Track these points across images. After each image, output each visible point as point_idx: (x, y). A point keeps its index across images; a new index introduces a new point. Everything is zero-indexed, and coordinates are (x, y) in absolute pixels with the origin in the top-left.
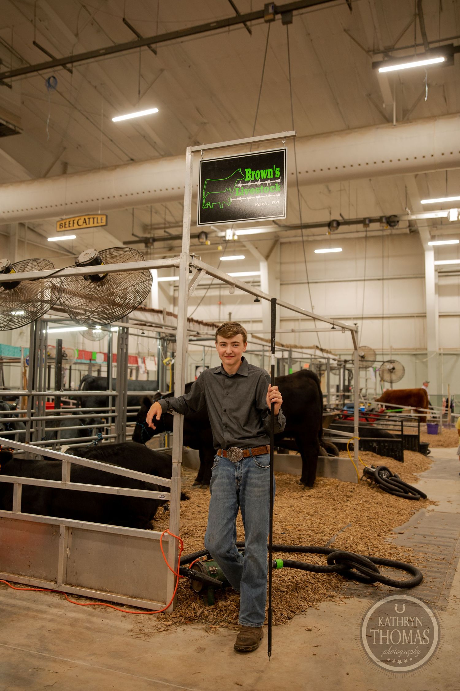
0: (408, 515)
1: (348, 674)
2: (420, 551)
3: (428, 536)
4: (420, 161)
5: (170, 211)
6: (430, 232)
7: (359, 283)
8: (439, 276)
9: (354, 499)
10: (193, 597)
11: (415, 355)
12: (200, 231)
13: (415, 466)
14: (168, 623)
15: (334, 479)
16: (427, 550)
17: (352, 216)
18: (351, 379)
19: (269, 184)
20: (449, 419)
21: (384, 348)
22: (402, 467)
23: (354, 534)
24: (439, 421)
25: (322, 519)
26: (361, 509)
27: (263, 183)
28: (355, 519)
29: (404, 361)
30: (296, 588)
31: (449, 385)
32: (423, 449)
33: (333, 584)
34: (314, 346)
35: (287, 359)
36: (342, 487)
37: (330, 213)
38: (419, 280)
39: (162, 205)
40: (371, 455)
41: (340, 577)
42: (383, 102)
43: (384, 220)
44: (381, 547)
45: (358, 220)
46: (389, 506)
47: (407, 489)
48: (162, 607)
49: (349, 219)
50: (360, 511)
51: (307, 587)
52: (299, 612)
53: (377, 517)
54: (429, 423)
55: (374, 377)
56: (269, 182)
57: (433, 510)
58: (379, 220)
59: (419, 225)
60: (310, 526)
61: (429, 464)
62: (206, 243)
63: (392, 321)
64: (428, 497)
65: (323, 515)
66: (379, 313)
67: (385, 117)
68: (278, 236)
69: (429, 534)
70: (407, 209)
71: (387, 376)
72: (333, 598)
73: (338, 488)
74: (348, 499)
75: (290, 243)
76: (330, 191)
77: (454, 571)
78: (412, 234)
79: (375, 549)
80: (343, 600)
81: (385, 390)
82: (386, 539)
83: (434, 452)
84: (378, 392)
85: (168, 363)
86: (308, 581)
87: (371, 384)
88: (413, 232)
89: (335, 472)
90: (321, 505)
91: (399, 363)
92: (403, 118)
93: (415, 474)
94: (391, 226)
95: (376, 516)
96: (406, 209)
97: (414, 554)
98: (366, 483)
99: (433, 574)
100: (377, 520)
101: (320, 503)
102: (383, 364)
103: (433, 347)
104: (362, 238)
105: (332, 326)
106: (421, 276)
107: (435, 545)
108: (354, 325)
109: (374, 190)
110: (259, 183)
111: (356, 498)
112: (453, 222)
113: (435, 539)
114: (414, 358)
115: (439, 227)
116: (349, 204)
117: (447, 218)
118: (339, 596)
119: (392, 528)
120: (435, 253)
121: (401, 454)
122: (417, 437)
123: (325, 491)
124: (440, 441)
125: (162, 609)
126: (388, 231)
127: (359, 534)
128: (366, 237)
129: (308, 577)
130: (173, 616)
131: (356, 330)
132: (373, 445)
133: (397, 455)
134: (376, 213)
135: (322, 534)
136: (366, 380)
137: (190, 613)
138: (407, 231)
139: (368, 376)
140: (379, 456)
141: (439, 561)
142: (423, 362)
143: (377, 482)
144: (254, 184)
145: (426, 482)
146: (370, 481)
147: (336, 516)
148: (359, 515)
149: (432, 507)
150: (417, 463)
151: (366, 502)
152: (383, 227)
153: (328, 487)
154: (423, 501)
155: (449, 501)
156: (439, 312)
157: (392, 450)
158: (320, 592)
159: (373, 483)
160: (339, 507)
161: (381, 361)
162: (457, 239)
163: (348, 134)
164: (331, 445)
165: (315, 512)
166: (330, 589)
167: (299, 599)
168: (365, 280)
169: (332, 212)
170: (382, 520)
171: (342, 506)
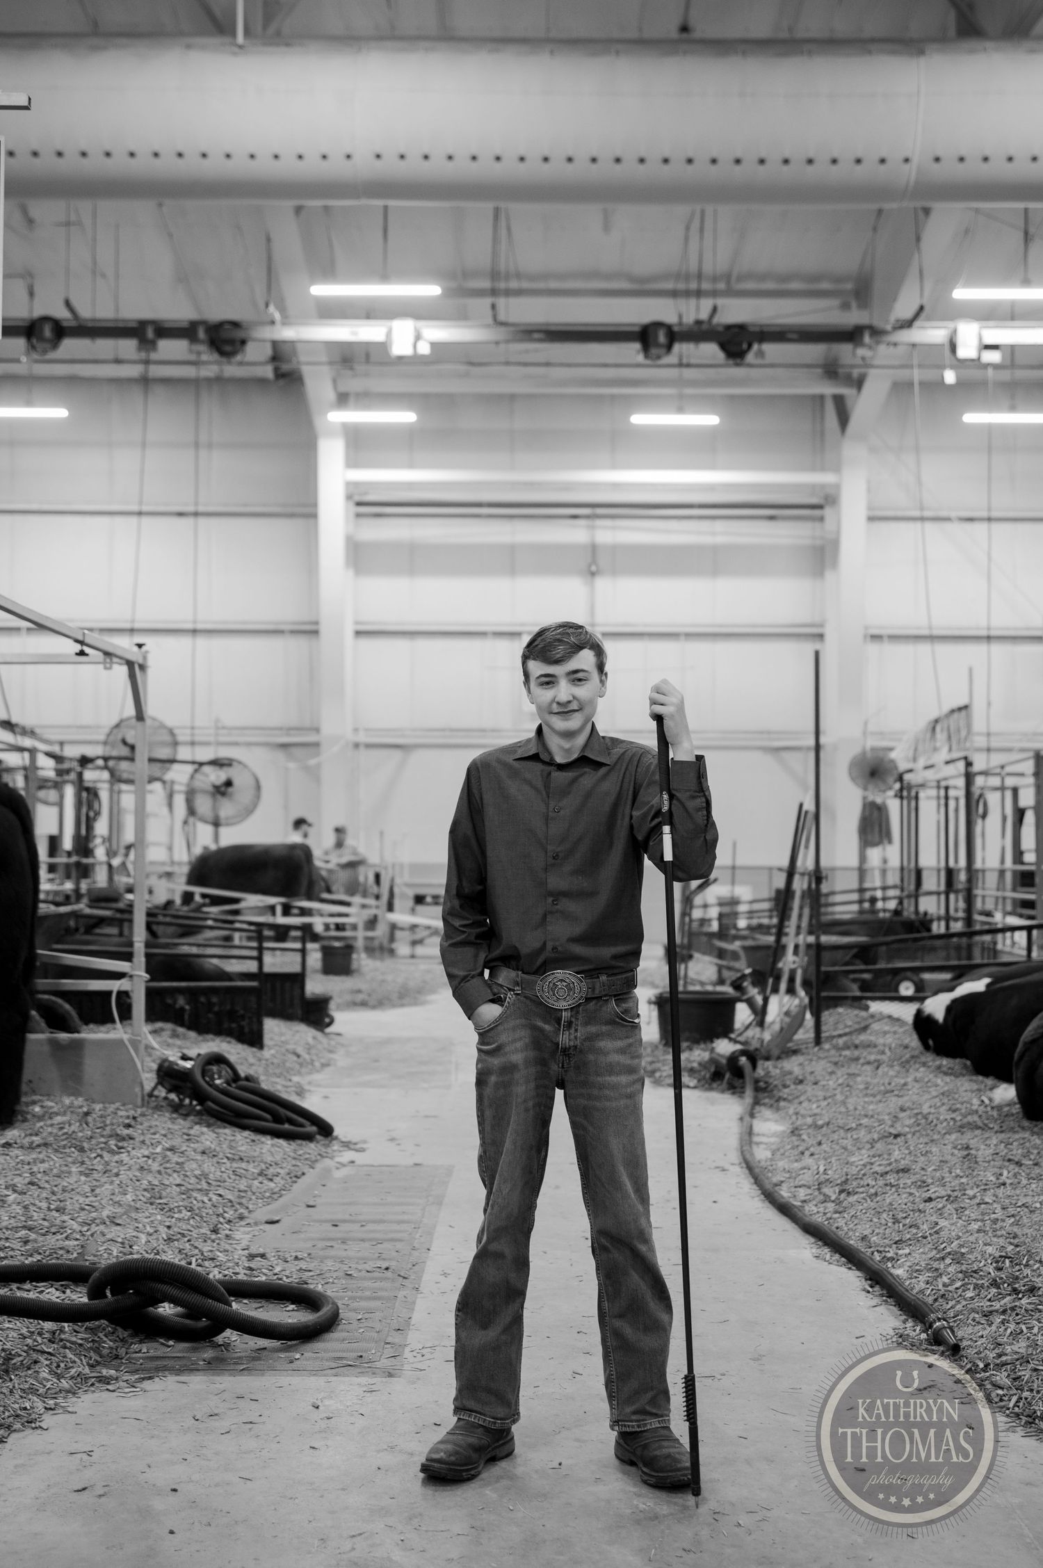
0: (287, 1177)
1: (172, 1532)
2: (327, 1258)
3: (344, 1221)
4: (312, 169)
6: (334, 381)
7: (119, 520)
8: (358, 515)
9: (137, 1144)
11: (284, 746)
13: (295, 1058)
15: (72, 1098)
16: (344, 1254)
17: (102, 310)
18: (95, 819)
20: (381, 931)
21: (196, 725)
22: (260, 1060)
23: (149, 1229)
24: (355, 938)
25: (54, 1198)
26: (161, 1168)
28: (145, 1193)
29: (256, 761)
31: (382, 834)
32: (316, 1013)
33: (106, 1353)
36: (101, 1116)
37: (31, 294)
38: (299, 522)
40: (168, 1033)
41: (122, 1333)
43: (201, 334)
44: (222, 1257)
45: (121, 325)
46: (237, 1157)
47: (282, 1111)
49: (94, 320)
50: (159, 1172)
51: (36, 1362)
52: (22, 1424)
53: (205, 1186)
54: (326, 943)
55: (166, 811)
57: (353, 1162)
58: (187, 331)
59: (302, 358)
60: (23, 1219)
61: (331, 1052)
63: (218, 643)
64: (335, 1134)
65: (55, 1189)
66: (185, 617)
67: (211, 14)
69: (347, 1217)
70: (272, 309)
71: (204, 804)
72: (108, 1383)
73: (90, 1119)
74: (120, 1144)
76: (31, 222)
77: (414, 1292)
78: (281, 382)
79: (207, 1263)
80: (138, 1385)
81: (198, 851)
82: (234, 1239)
83: (344, 1020)
84: (176, 858)
86: (39, 1348)
87: (157, 831)
88: (284, 376)
89: (73, 1081)
90: (43, 1167)
91: (245, 766)
92: (265, 28)
93: (296, 1079)
94: (222, 353)
95: (203, 1182)
96: (267, 305)
97: (313, 1265)
98: (164, 1104)
99: (363, 1304)
100: (206, 1192)
101: (43, 1161)
102: (196, 771)
103: (335, 725)
104: (130, 380)
105: (78, 647)
106: (305, 511)
107: (363, 1240)
108: (136, 649)
109: (170, 235)
111: (143, 1142)
112: (400, 358)
113: (363, 1228)
114: (280, 756)
115: (360, 368)
116: (94, 273)
117: (383, 347)
118: (125, 1378)
119: (246, 1213)
120: (349, 447)
121: (255, 1027)
122: (297, 979)
123: (50, 1129)
124: (359, 991)
126: (211, 366)
127: (163, 1230)
128: (145, 381)
129: (35, 1340)
131: (141, 661)
132: (175, 1002)
133: (246, 1030)
134: (178, 311)
135: (58, 1236)
138: (268, 372)
140: (192, 1034)
141: (376, 1275)
142: (307, 769)
143: (200, 1096)
145: (326, 1097)
146: (176, 1099)
147: (93, 1191)
148: (157, 1183)
149: (347, 1156)
150: (300, 1050)
151: (171, 1149)
152: (199, 353)
153: (59, 1119)
154: (326, 1141)
155: (392, 1140)
156: (357, 623)
157: (232, 1015)
158: (73, 1371)
159: (187, 1101)
160: (100, 1168)
161: (193, 763)
162: (410, 408)
163: (95, 48)
164: (60, 1001)
165: (31, 1183)
166: (98, 1363)
167: (18, 1393)
168: (140, 514)
169: (36, 289)
170: (221, 1191)
171: (107, 1163)
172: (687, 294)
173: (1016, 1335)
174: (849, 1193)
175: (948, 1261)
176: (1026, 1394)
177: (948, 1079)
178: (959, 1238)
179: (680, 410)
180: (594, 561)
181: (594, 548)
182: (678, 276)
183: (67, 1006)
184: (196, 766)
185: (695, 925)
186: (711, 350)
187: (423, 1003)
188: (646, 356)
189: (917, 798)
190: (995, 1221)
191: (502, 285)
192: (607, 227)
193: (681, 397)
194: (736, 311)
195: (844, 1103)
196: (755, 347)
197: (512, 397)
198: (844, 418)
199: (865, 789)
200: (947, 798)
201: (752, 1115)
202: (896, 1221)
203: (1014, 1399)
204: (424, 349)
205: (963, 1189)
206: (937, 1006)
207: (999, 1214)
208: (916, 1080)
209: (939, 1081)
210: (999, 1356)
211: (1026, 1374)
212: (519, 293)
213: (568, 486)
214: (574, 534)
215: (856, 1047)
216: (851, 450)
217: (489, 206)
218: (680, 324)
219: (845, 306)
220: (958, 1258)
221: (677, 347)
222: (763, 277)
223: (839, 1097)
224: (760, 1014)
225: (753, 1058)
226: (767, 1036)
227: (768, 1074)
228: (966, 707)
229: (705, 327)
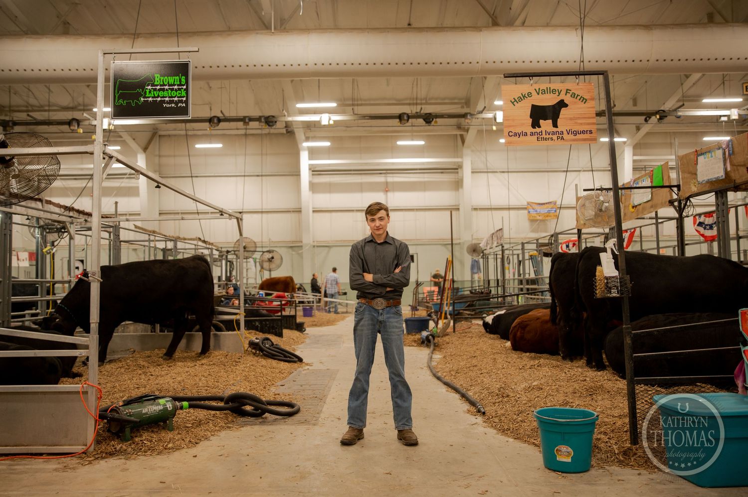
0: (288, 373)
2: (298, 394)
3: (304, 385)
4: (295, 68)
5: (33, 93)
6: (304, 133)
7: (238, 178)
8: (313, 175)
9: (242, 364)
10: (111, 438)
11: (291, 247)
12: (70, 118)
13: (293, 340)
14: (90, 459)
16: (303, 393)
17: (232, 114)
18: (232, 271)
19: (176, 89)
21: (263, 241)
22: (282, 341)
23: (244, 386)
25: (216, 378)
26: (249, 370)
27: (171, 87)
28: (244, 377)
29: (282, 251)
30: (199, 423)
31: (321, 273)
32: (300, 327)
33: (230, 420)
34: (196, 237)
35: (171, 250)
36: (231, 356)
38: (295, 177)
39: (24, 86)
40: (253, 333)
41: (234, 415)
42: (263, 10)
43: (263, 120)
44: (266, 395)
45: (238, 118)
46: (272, 367)
47: (287, 354)
48: (83, 448)
49: (230, 117)
51: (209, 422)
52: (204, 439)
53: (262, 375)
54: (304, 307)
55: (254, 267)
56: (176, 87)
57: (308, 369)
58: (258, 119)
59: (295, 126)
60: (206, 384)
61: (304, 339)
62: (79, 131)
63: (270, 215)
64: (304, 361)
65: (216, 376)
66: (258, 207)
67: (264, 24)
68: (157, 129)
69: (305, 384)
70: (284, 111)
71: (266, 265)
72: (230, 428)
73: (228, 357)
74: (237, 364)
75: (169, 136)
76: (210, 88)
77: (324, 403)
78: (288, 134)
80: (239, 428)
81: (264, 279)
82: (270, 390)
83: (309, 330)
85: (49, 251)
86: (209, 418)
87: (252, 274)
88: (289, 132)
91: (278, 252)
92: (281, 27)
93: (293, 346)
94: (269, 126)
97: (294, 396)
98: (251, 353)
99: (308, 406)
100: (262, 377)
101: (213, 369)
102: (262, 254)
103: (307, 240)
104: (242, 135)
105: (221, 213)
106: (296, 173)
107: (310, 390)
108: (239, 214)
109: (253, 90)
110: (167, 87)
111: (244, 363)
112: (324, 125)
113: (310, 386)
114: (290, 250)
115: (313, 129)
116: (230, 102)
117: (319, 122)
118: (236, 427)
119: (274, 383)
120: (309, 153)
121: (280, 331)
122: (294, 317)
123: (216, 360)
124: (314, 321)
125: (83, 451)
126: (267, 130)
128: (246, 135)
130: (94, 453)
131: (241, 217)
132: (255, 324)
133: (278, 332)
134: (256, 113)
135: (217, 389)
136: (247, 270)
137: (110, 449)
138: (284, 131)
139: (249, 267)
141: (313, 399)
142: (298, 254)
143: (261, 350)
144: (162, 87)
146: (255, 351)
147: (228, 376)
148: (247, 374)
149: (307, 367)
150: (294, 338)
151: (252, 365)
152: (262, 126)
153: (218, 357)
154: (300, 363)
155: (321, 363)
156: (313, 208)
157: (273, 327)
158: (219, 425)
159: (258, 352)
160: (230, 370)
161: (262, 252)
162: (328, 141)
163: (229, 35)
164: (219, 323)
165: (209, 375)
166: (227, 423)
167: (203, 431)
168: (244, 176)
169: (212, 108)
170: (267, 377)
171: (232, 369)
172: (413, 104)
173: (502, 409)
174: (458, 373)
175: (485, 390)
176: (503, 424)
177: (492, 340)
178: (489, 383)
179: (412, 140)
180: (387, 187)
181: (387, 183)
182: (410, 99)
183: (222, 325)
184: (261, 253)
185: (420, 299)
186: (421, 121)
187: (334, 325)
188: (401, 124)
189: (488, 258)
190: (500, 378)
191: (356, 103)
192: (388, 85)
193: (412, 135)
194: (428, 109)
195: (460, 348)
196: (434, 120)
197: (360, 137)
198: (463, 142)
199: (472, 256)
200: (497, 258)
201: (432, 353)
202: (471, 380)
203: (499, 425)
204: (332, 122)
205: (492, 369)
206: (489, 319)
207: (502, 376)
208: (482, 341)
209: (490, 341)
210: (496, 414)
211: (503, 418)
212: (361, 105)
213: (379, 164)
214: (381, 179)
215: (466, 333)
216: (466, 151)
217: (351, 78)
218: (412, 113)
219: (462, 107)
220: (488, 389)
221: (410, 120)
222: (436, 99)
223: (459, 347)
224: (437, 323)
225: (434, 337)
226: (439, 331)
227: (438, 341)
228: (501, 229)
229: (419, 114)
